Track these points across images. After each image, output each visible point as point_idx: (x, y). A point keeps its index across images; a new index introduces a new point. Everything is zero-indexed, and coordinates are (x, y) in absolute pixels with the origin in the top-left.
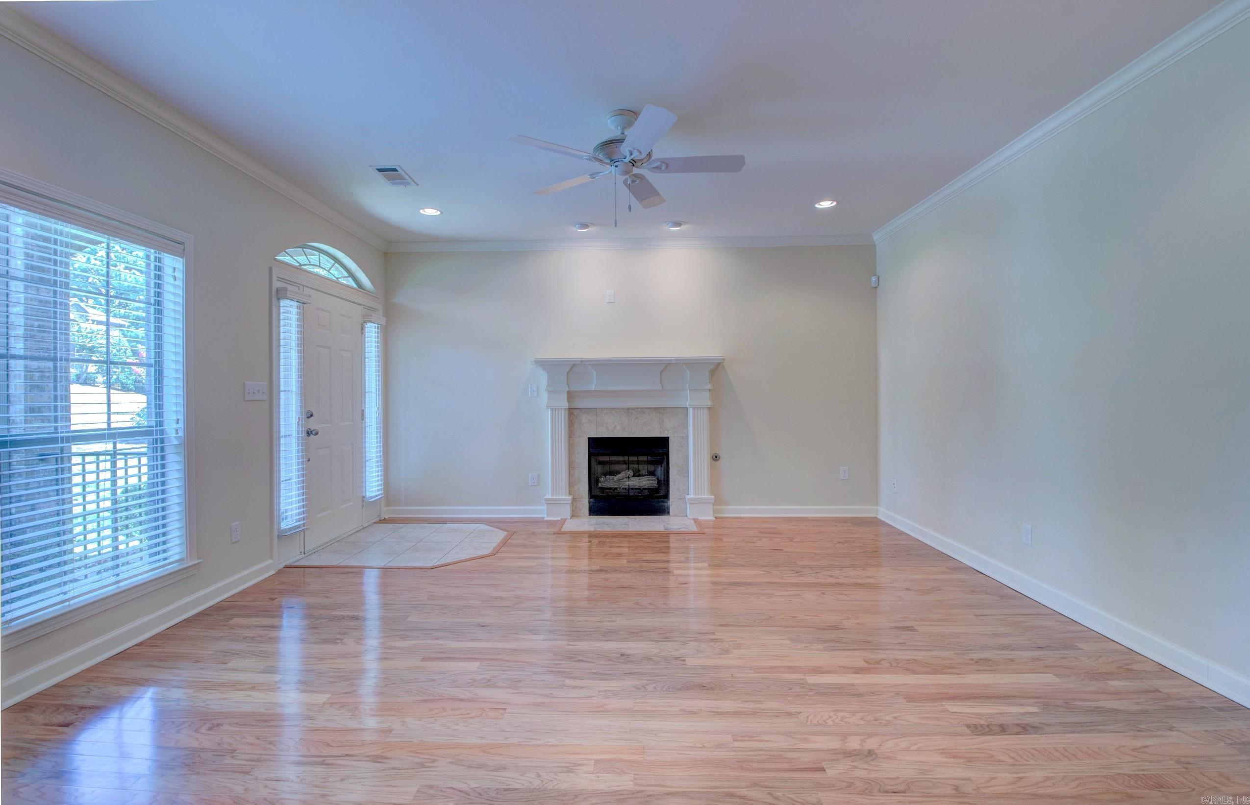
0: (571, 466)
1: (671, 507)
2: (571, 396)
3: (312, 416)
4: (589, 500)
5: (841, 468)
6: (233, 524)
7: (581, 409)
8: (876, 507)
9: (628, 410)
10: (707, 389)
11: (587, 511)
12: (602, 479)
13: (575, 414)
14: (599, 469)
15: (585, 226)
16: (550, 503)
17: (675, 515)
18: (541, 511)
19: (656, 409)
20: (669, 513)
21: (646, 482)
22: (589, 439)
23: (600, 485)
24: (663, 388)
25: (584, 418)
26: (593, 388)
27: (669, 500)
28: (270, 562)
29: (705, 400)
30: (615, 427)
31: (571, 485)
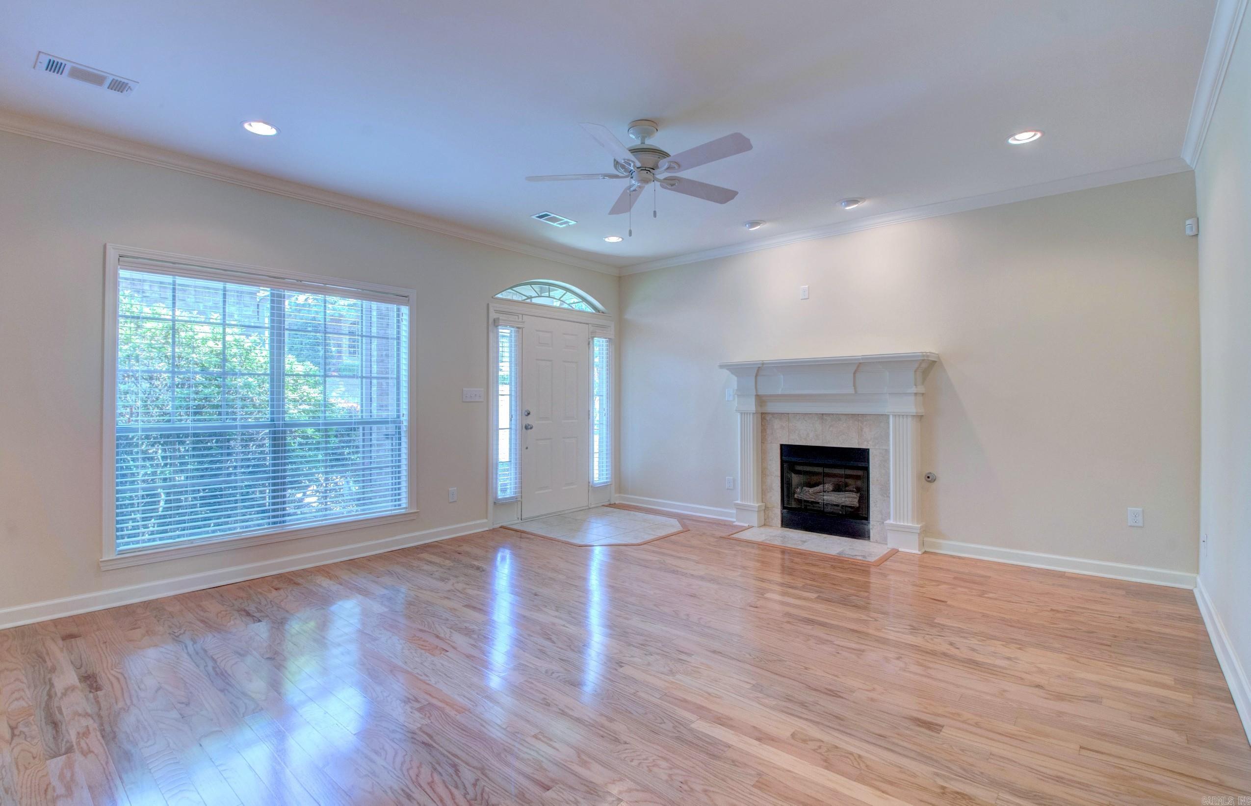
0: (763, 473)
1: (871, 531)
2: (760, 400)
3: (529, 414)
4: (781, 511)
5: (1129, 508)
6: (450, 489)
7: (773, 414)
8: (1195, 575)
9: (822, 416)
10: (911, 393)
11: (779, 522)
12: (799, 490)
13: (768, 419)
14: (795, 479)
15: (754, 224)
16: (740, 508)
17: (877, 542)
18: (730, 515)
19: (853, 415)
20: (869, 537)
21: (849, 499)
22: (781, 445)
23: (796, 496)
24: (856, 392)
25: (777, 424)
26: (780, 392)
27: (869, 523)
28: (485, 521)
29: (910, 406)
30: (808, 434)
31: (763, 493)
